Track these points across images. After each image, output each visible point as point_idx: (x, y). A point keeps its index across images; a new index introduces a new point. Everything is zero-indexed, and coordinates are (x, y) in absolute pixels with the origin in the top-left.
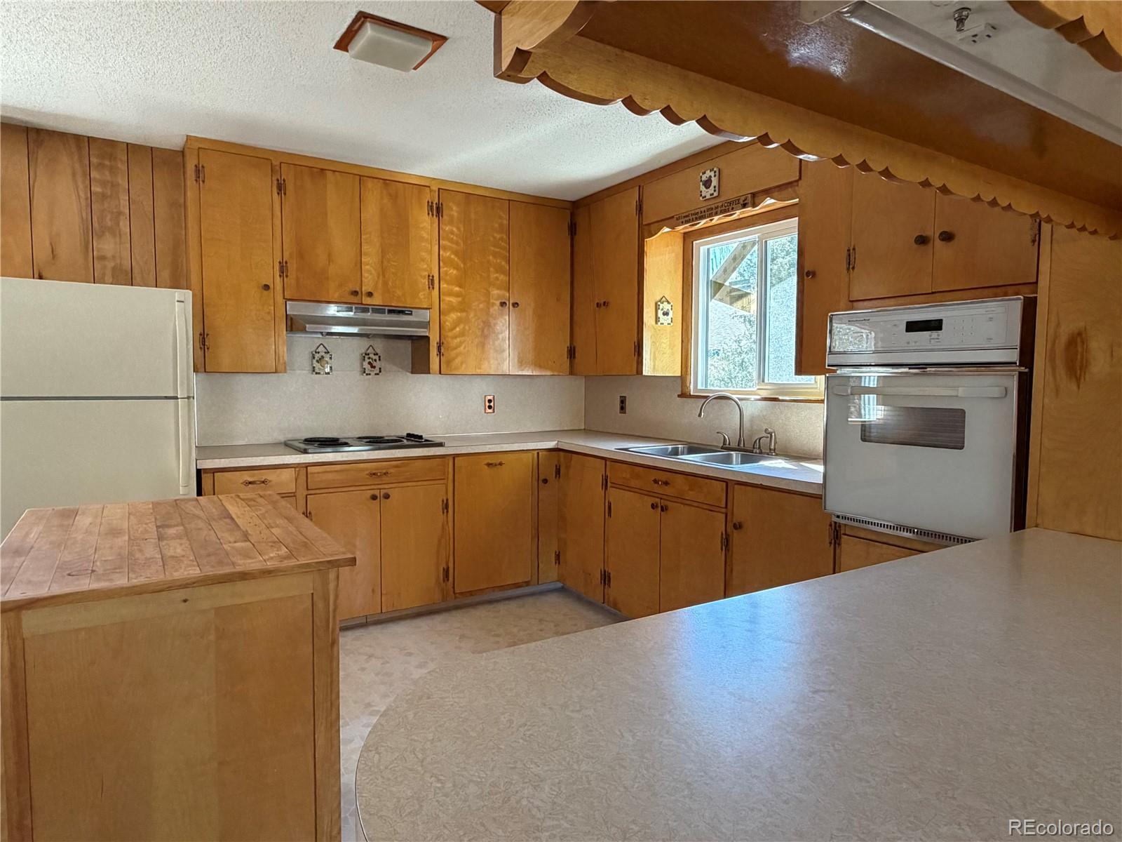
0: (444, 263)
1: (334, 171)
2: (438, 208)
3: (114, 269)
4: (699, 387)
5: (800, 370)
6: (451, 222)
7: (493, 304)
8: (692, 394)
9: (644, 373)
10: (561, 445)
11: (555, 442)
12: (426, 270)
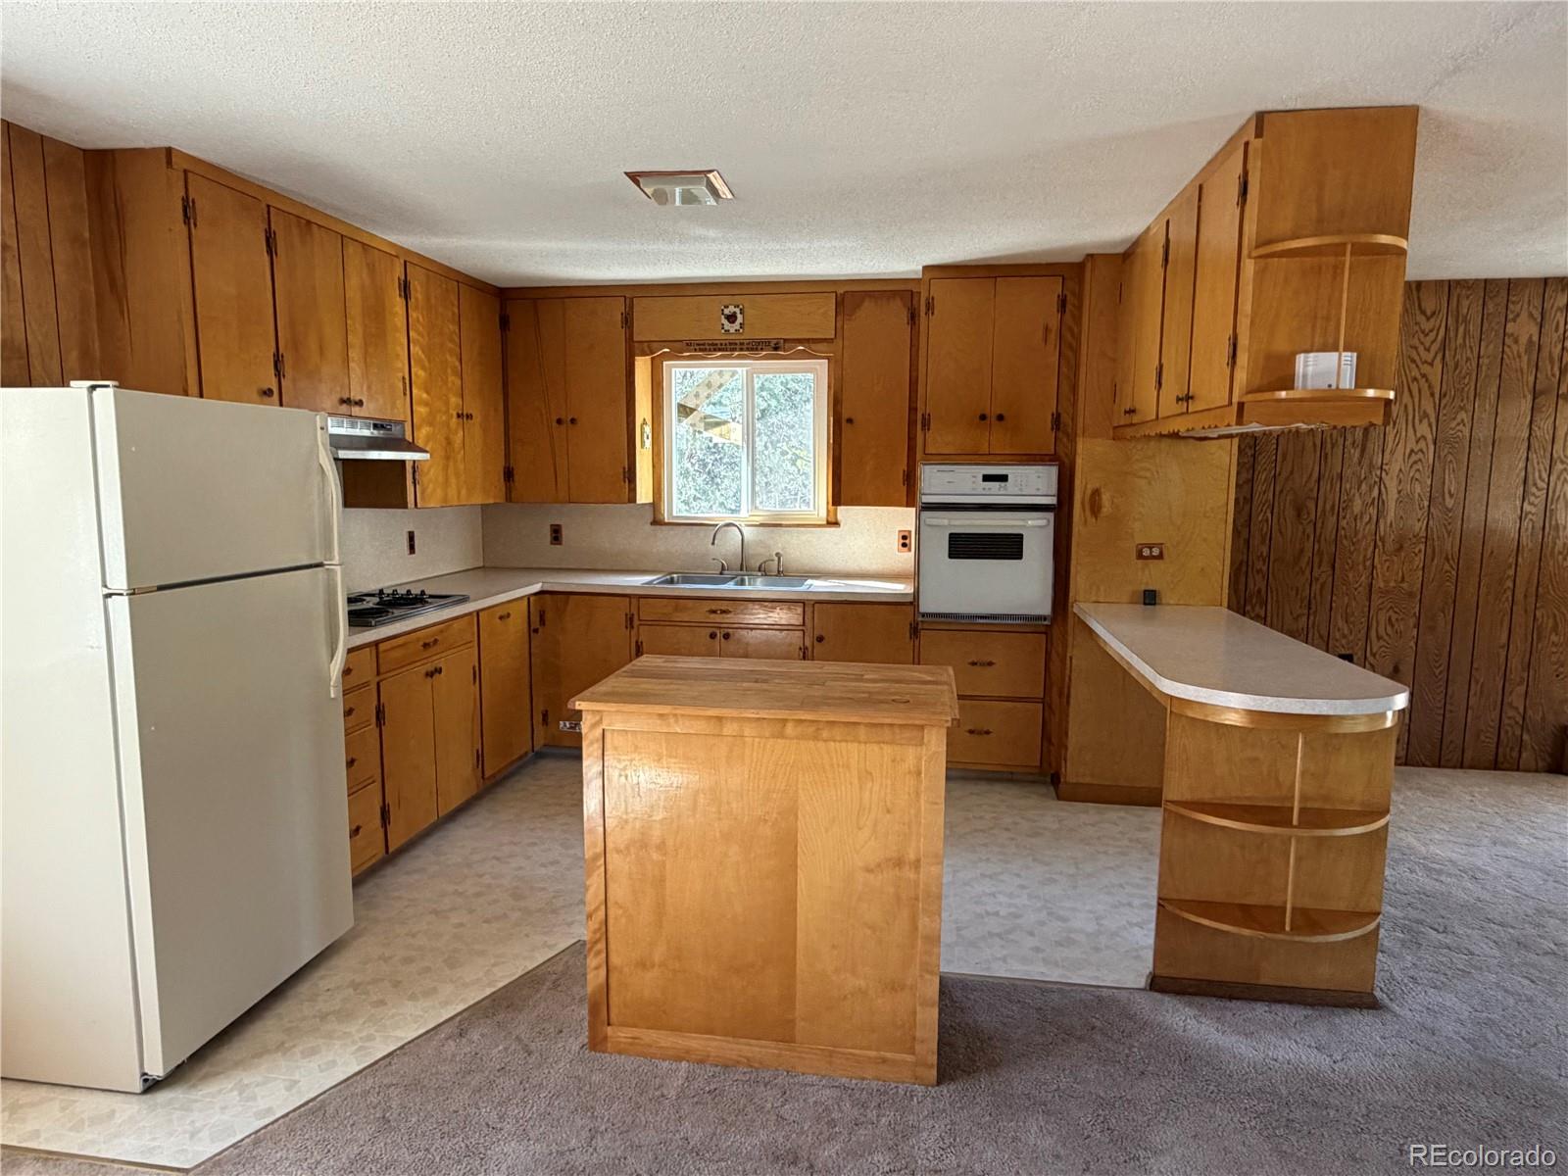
0: (413, 359)
1: (320, 226)
2: (405, 287)
4: (674, 514)
5: (837, 501)
6: (417, 308)
7: (452, 416)
8: (665, 521)
9: (637, 501)
10: (548, 587)
11: (540, 584)
12: (401, 370)
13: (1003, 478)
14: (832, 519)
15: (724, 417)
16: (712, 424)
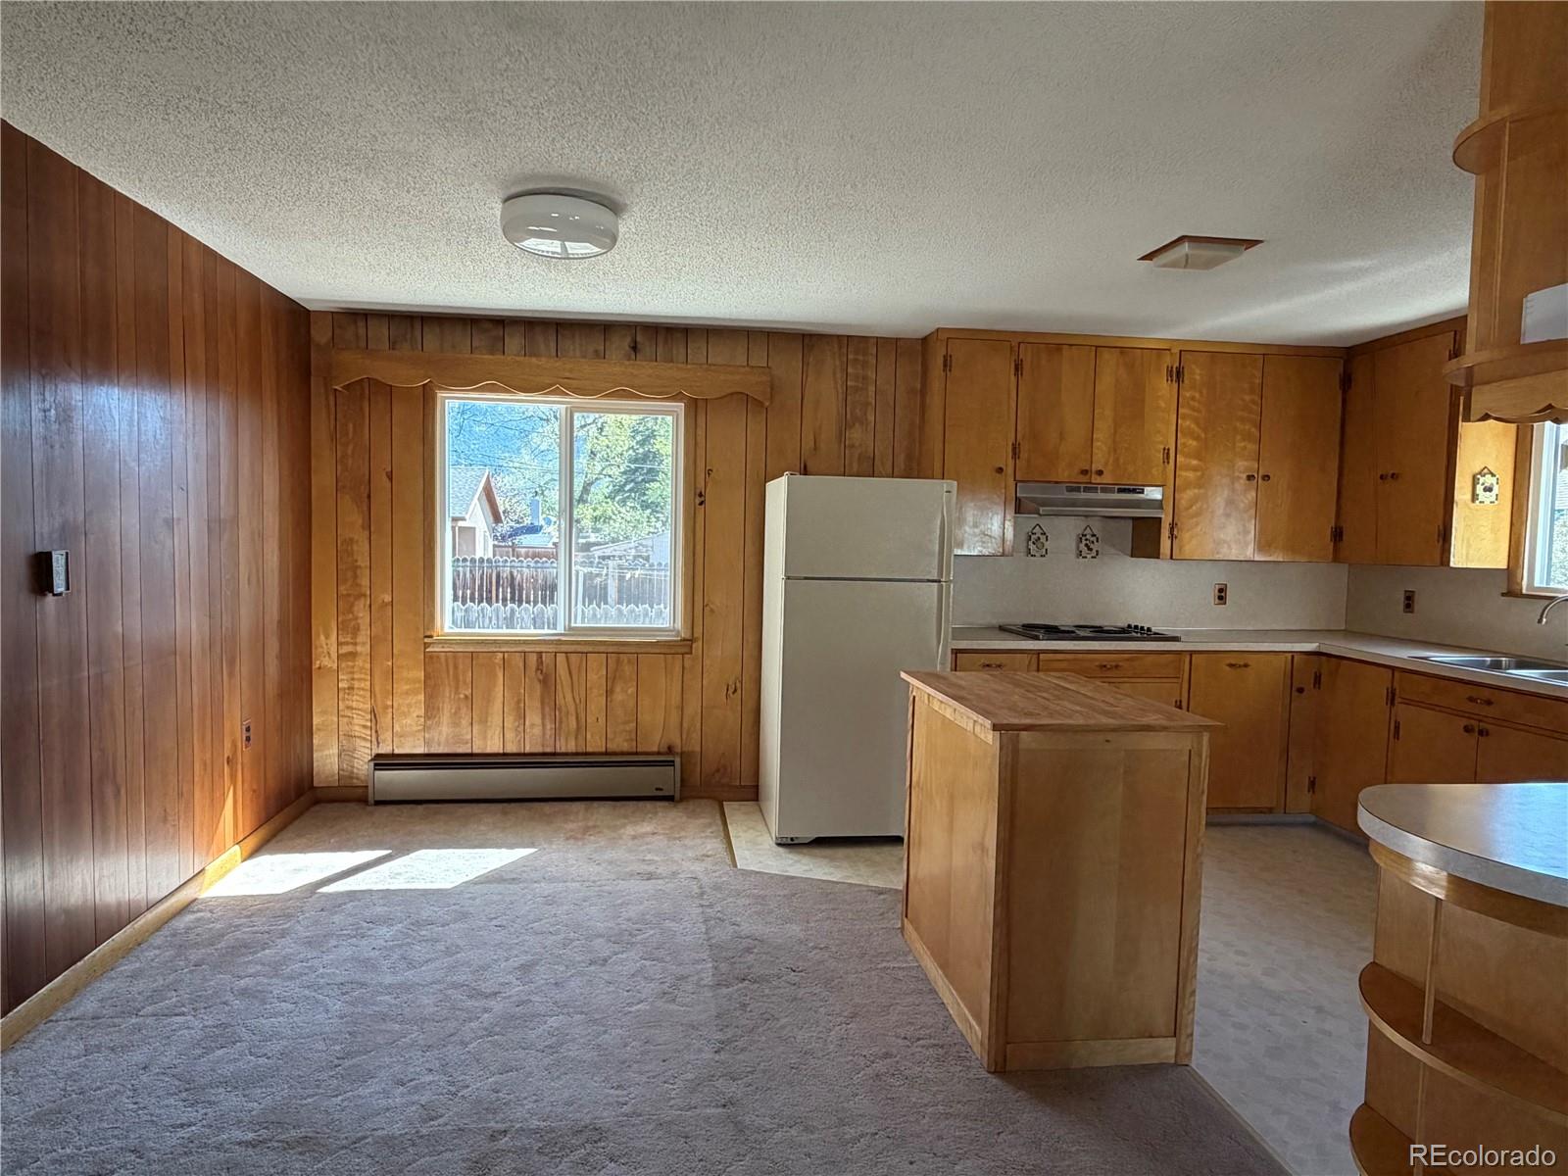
0: (1182, 432)
1: (1071, 345)
2: (1178, 373)
4: (1536, 584)
7: (1238, 478)
8: (1524, 592)
9: (1452, 565)
10: (1327, 649)
11: (1319, 645)
12: (1161, 443)
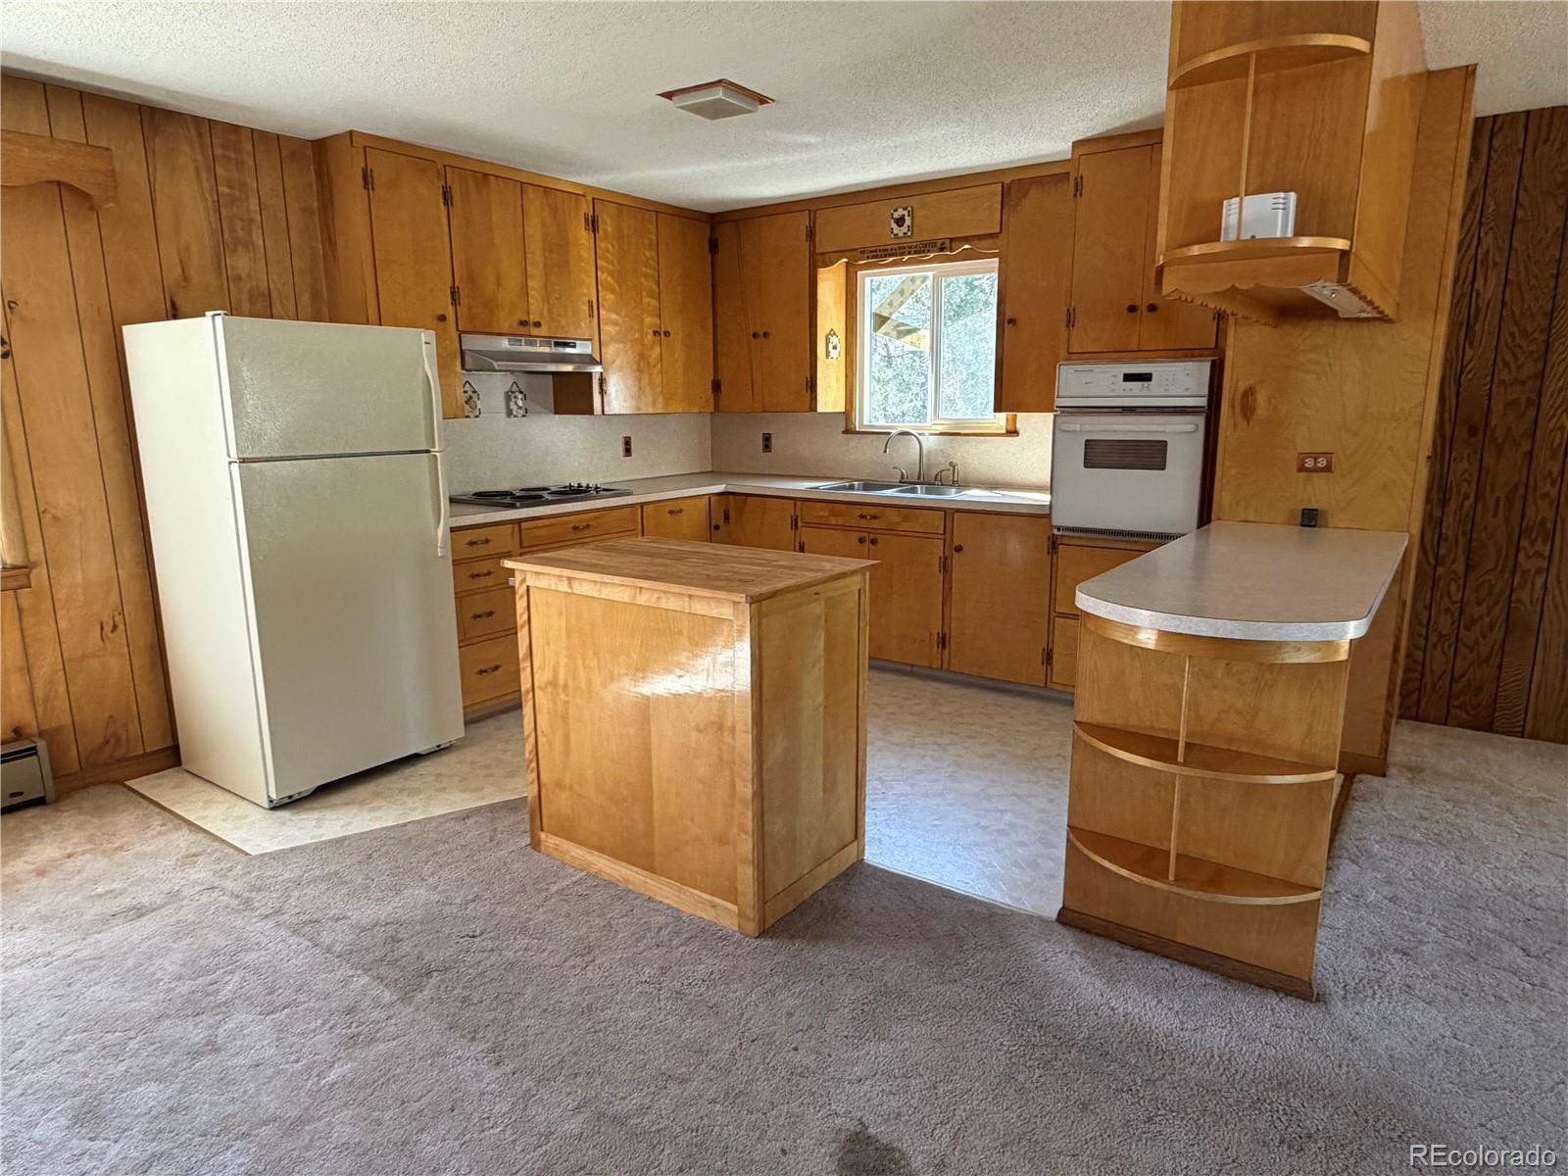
0: (602, 285)
1: (497, 177)
2: (593, 221)
3: (251, 292)
4: (866, 423)
5: (998, 408)
6: (606, 238)
7: (647, 334)
8: (857, 429)
9: (818, 411)
10: (731, 489)
11: (724, 486)
12: (585, 295)
13: (1147, 377)
14: (1011, 428)
15: (915, 325)
16: (904, 332)
